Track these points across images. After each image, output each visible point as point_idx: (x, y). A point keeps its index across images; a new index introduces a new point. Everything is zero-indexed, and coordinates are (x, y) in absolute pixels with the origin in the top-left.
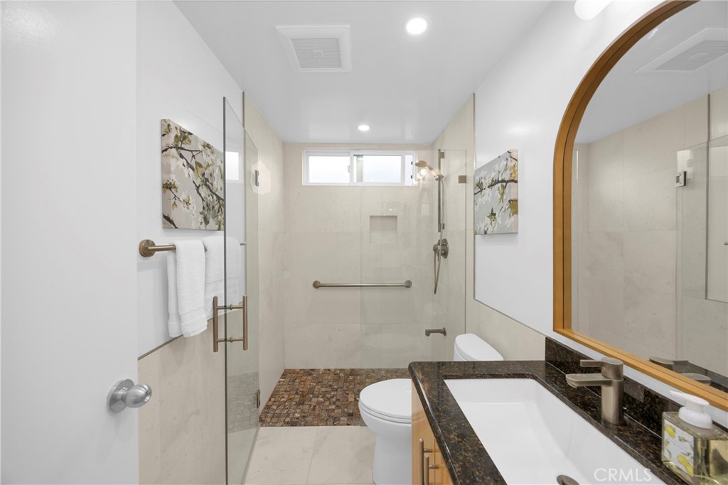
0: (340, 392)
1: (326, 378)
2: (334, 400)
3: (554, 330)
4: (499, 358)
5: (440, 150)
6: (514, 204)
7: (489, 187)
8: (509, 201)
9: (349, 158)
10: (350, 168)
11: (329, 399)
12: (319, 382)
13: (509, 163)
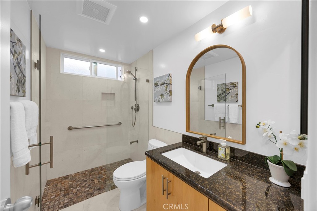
0: (89, 182)
1: (78, 177)
2: (87, 186)
3: (186, 131)
4: (166, 145)
5: (135, 68)
6: (170, 92)
7: (160, 85)
8: (169, 91)
9: (90, 63)
10: (90, 68)
11: (84, 186)
12: (74, 180)
13: (169, 78)
